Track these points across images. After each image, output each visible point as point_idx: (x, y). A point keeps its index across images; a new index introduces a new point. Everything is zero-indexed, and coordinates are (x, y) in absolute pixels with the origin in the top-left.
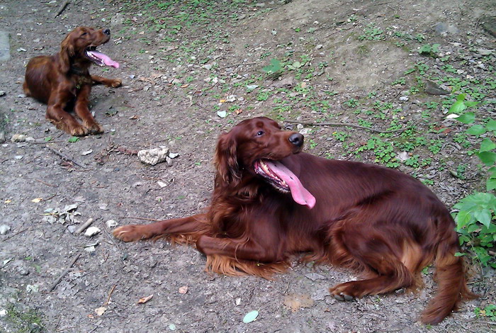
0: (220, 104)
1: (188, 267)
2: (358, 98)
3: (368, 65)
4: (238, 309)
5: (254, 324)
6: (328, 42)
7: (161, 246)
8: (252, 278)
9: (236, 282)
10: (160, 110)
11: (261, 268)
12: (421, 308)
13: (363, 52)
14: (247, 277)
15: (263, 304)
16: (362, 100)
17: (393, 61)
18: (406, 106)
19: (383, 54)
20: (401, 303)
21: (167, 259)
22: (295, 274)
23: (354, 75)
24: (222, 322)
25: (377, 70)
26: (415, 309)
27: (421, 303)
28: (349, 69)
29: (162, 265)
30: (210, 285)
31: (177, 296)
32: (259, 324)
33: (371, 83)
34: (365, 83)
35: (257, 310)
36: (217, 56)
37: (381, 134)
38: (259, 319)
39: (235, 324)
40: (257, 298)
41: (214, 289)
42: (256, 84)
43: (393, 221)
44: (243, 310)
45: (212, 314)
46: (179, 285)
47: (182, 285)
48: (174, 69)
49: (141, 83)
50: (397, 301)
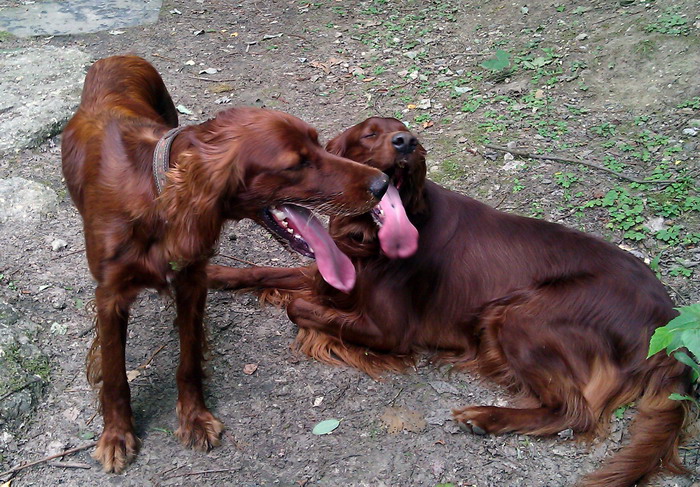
0: (406, 111)
1: (270, 338)
2: (618, 123)
3: (649, 72)
4: (313, 412)
5: (326, 438)
6: (598, 30)
7: (246, 301)
8: (351, 372)
9: (327, 372)
10: (322, 109)
11: (369, 359)
12: (590, 470)
13: (647, 50)
14: (345, 368)
15: (353, 412)
16: (623, 126)
17: (689, 70)
18: (690, 145)
19: (677, 57)
20: (559, 456)
21: (247, 322)
22: (416, 378)
23: (622, 86)
24: (285, 425)
25: (661, 81)
26: (579, 470)
27: (592, 463)
28: (616, 76)
29: (237, 329)
30: (289, 369)
31: (239, 376)
32: (334, 441)
33: (646, 101)
34: (635, 101)
35: (338, 419)
36: (430, 40)
37: (633, 185)
38: (336, 433)
39: (301, 432)
40: (346, 401)
41: (292, 377)
42: (470, 87)
43: (583, 322)
44: (320, 414)
45: (275, 410)
46: (249, 360)
47: (253, 361)
48: (363, 54)
49: (310, 69)
50: (555, 451)
